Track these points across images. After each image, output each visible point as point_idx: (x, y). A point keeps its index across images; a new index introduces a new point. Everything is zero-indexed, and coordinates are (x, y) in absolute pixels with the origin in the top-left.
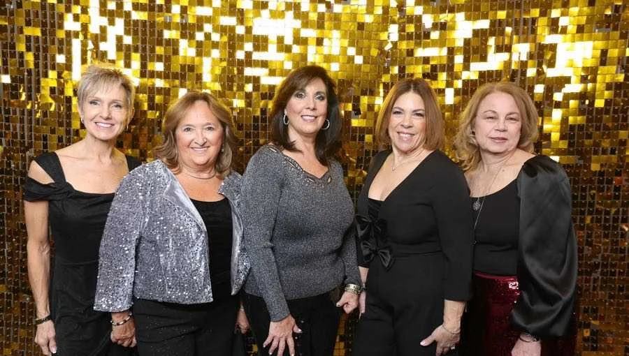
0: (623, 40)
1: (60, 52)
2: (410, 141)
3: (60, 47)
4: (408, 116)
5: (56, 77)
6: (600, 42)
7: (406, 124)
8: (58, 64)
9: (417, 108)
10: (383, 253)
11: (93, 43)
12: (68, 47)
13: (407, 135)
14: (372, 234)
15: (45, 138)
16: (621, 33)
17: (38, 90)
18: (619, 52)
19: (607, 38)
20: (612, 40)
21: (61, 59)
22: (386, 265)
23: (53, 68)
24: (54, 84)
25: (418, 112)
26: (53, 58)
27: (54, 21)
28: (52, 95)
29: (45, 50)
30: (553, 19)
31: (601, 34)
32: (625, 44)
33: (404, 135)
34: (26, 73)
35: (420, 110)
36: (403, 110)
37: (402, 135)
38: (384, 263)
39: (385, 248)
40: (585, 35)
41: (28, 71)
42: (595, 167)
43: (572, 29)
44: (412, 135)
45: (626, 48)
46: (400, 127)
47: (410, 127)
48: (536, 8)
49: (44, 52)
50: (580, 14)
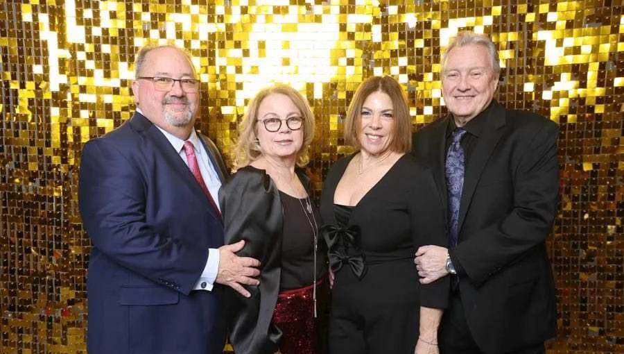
0: (615, 35)
1: (38, 62)
2: (378, 143)
3: (37, 57)
4: (376, 116)
5: (34, 89)
6: (591, 37)
7: (375, 125)
8: (35, 75)
9: (386, 109)
10: (354, 261)
11: (71, 53)
12: (45, 58)
13: (376, 137)
14: (341, 242)
15: (25, 150)
16: (612, 28)
17: (16, 102)
18: (611, 48)
19: (597, 33)
20: (602, 35)
21: (38, 69)
22: (359, 274)
23: (31, 79)
24: (33, 95)
25: (388, 113)
26: (30, 69)
27: (30, 32)
28: (31, 107)
29: (22, 61)
30: (541, 15)
31: (591, 28)
32: (616, 39)
33: (373, 137)
34: (3, 85)
35: (388, 110)
36: (371, 110)
37: (370, 136)
38: (356, 272)
39: (357, 256)
40: (575, 31)
41: (5, 83)
42: (587, 167)
43: (561, 24)
44: (381, 136)
45: (617, 43)
46: (368, 127)
47: (378, 128)
48: (523, 3)
49: (20, 62)
50: (569, 9)
